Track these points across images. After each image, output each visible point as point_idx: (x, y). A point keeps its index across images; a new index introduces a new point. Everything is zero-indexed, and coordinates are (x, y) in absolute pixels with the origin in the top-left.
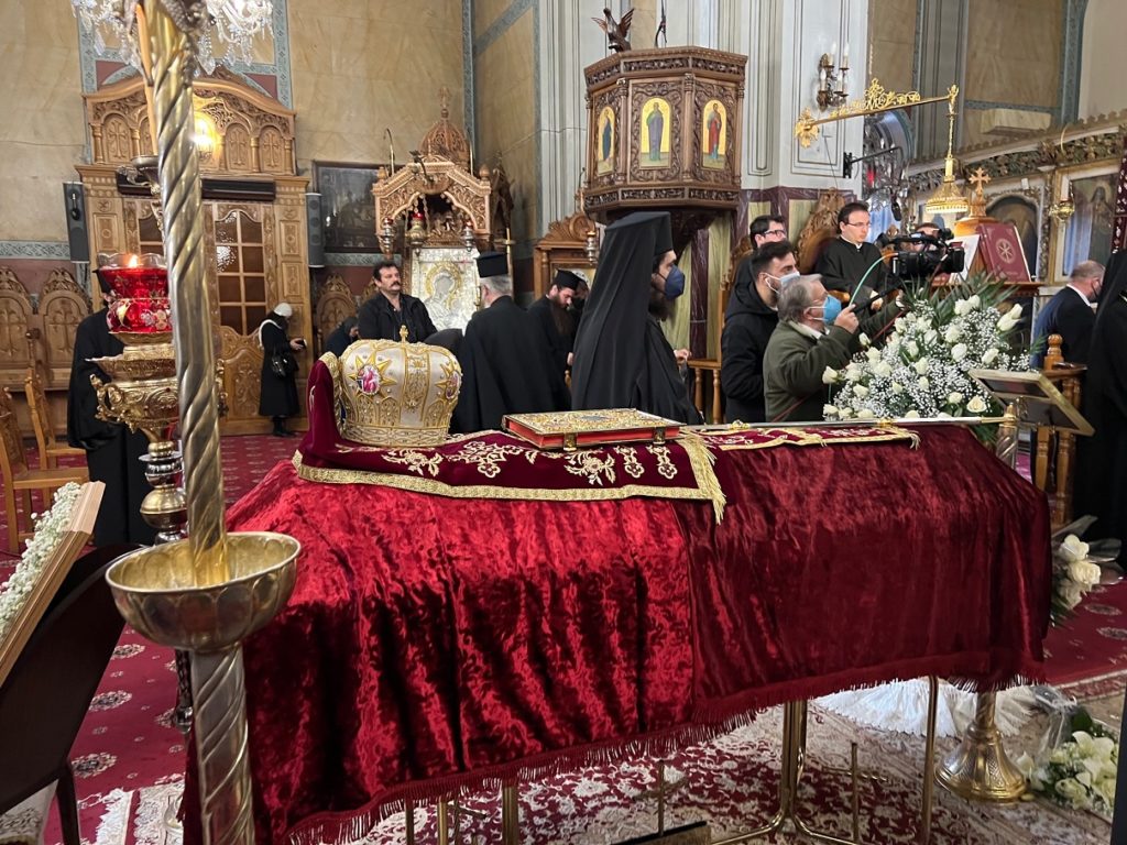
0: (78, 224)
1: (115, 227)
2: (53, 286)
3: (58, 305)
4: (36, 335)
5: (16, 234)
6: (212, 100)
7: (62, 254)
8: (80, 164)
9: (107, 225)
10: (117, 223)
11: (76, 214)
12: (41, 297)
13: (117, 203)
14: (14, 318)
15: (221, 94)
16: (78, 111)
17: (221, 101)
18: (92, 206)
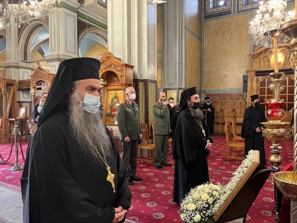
0: (245, 84)
1: (254, 84)
2: (238, 99)
3: (239, 103)
4: (234, 110)
5: (232, 87)
6: (282, 49)
7: (241, 91)
8: (247, 70)
9: (252, 84)
10: (254, 83)
11: (245, 82)
12: (235, 102)
13: (255, 78)
14: (230, 106)
15: (285, 46)
16: (248, 58)
17: (285, 48)
18: (249, 79)
